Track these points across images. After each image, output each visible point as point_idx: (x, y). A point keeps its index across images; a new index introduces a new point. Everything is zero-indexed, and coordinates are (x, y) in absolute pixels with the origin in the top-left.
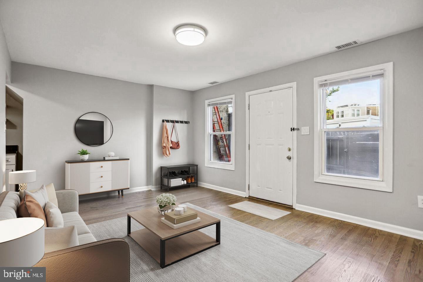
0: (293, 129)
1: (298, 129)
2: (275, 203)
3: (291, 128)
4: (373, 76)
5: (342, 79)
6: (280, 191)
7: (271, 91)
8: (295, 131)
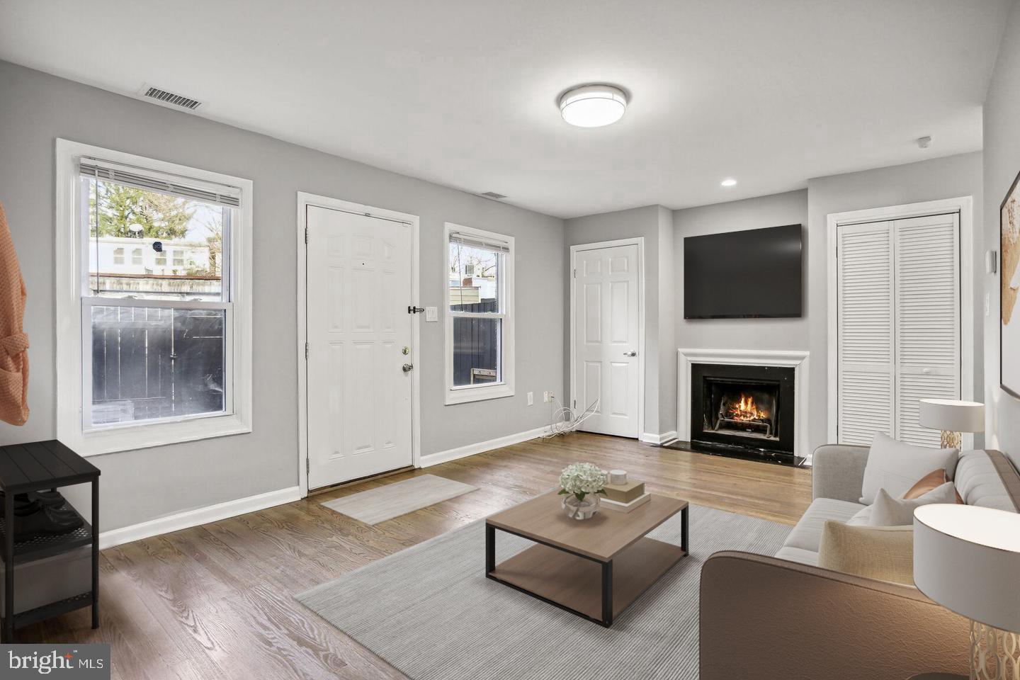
0: (412, 310)
1: (422, 310)
2: (380, 476)
3: (409, 307)
4: (503, 248)
5: (475, 239)
6: (387, 446)
7: (367, 215)
8: (417, 314)
